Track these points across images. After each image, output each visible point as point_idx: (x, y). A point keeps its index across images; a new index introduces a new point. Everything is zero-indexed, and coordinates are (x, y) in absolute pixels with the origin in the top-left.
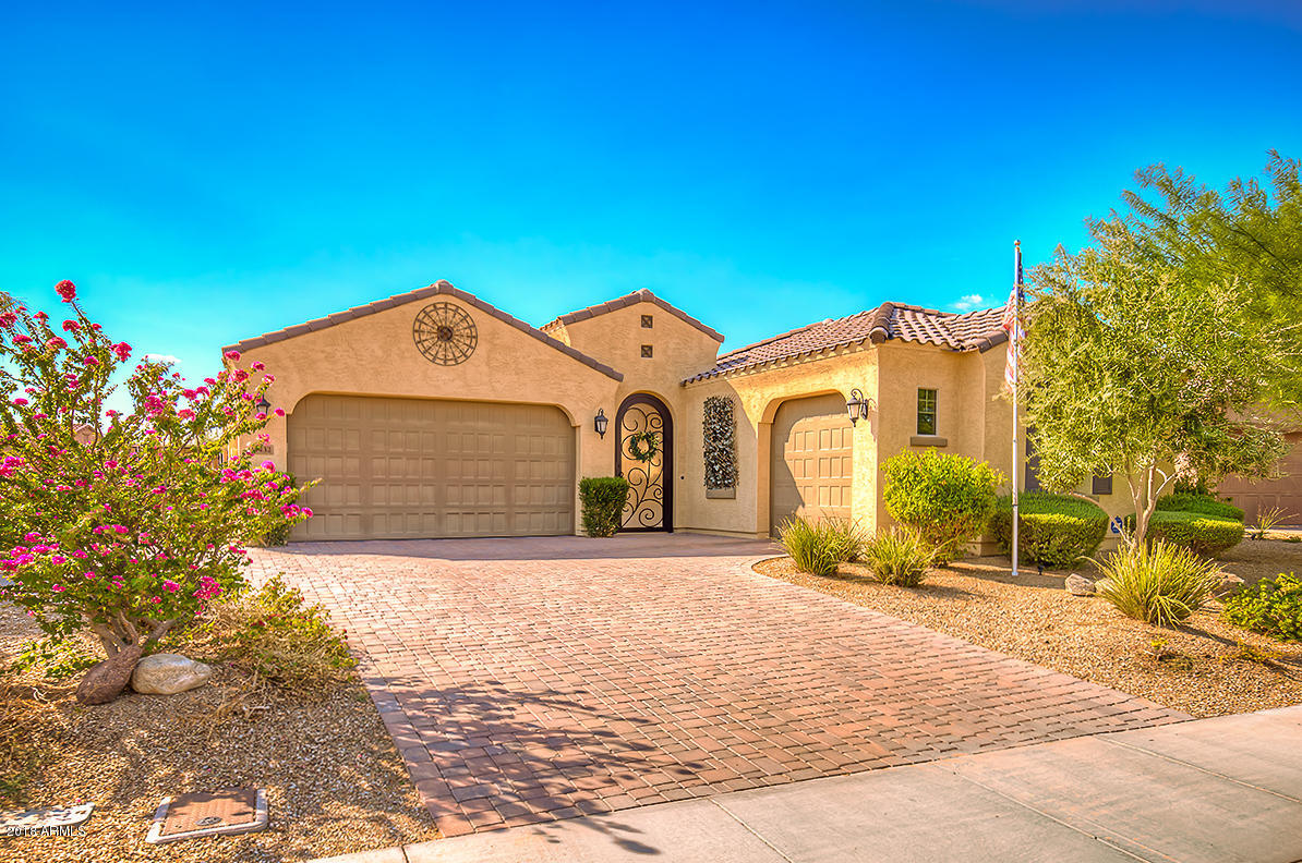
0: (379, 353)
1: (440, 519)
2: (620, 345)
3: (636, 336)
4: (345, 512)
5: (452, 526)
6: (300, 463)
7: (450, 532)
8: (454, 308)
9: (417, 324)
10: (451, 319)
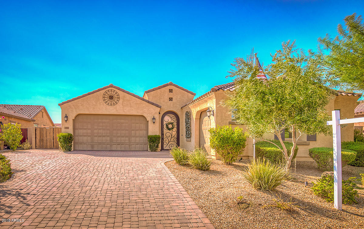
0: (94, 103)
1: (111, 146)
2: (163, 98)
3: (167, 95)
4: (87, 143)
5: (114, 147)
6: (77, 131)
7: (114, 149)
8: (113, 91)
9: (104, 95)
10: (113, 94)
